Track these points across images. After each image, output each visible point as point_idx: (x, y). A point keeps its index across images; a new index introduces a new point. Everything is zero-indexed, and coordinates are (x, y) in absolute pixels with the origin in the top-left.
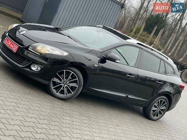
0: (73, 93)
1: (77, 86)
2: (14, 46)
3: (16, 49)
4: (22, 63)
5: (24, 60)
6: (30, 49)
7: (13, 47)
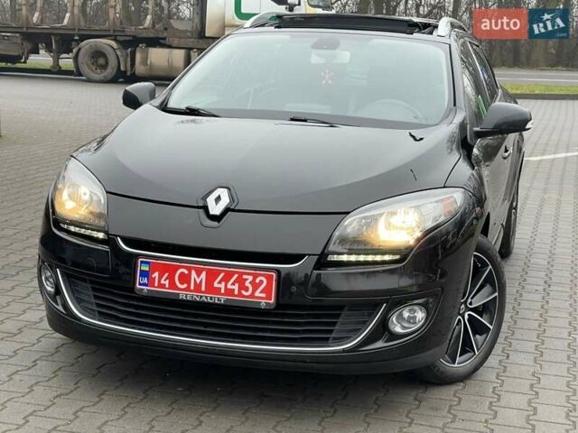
0: (491, 327)
1: (497, 294)
2: (241, 281)
3: (267, 290)
4: (331, 331)
5: (338, 316)
6: (335, 258)
7: (236, 287)
